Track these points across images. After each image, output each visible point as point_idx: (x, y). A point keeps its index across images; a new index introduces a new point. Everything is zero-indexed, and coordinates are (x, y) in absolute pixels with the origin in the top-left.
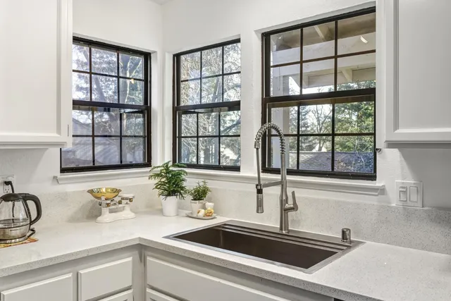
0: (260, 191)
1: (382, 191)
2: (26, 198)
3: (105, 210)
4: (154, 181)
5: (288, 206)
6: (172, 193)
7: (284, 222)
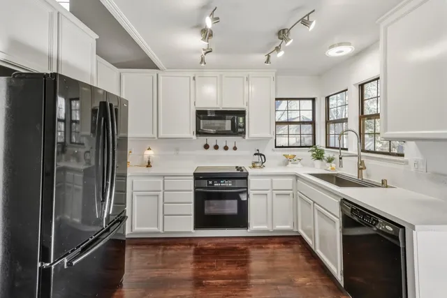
0: (341, 158)
1: (407, 163)
2: (261, 155)
3: (290, 163)
4: (311, 153)
5: (361, 167)
6: (318, 159)
7: (360, 174)
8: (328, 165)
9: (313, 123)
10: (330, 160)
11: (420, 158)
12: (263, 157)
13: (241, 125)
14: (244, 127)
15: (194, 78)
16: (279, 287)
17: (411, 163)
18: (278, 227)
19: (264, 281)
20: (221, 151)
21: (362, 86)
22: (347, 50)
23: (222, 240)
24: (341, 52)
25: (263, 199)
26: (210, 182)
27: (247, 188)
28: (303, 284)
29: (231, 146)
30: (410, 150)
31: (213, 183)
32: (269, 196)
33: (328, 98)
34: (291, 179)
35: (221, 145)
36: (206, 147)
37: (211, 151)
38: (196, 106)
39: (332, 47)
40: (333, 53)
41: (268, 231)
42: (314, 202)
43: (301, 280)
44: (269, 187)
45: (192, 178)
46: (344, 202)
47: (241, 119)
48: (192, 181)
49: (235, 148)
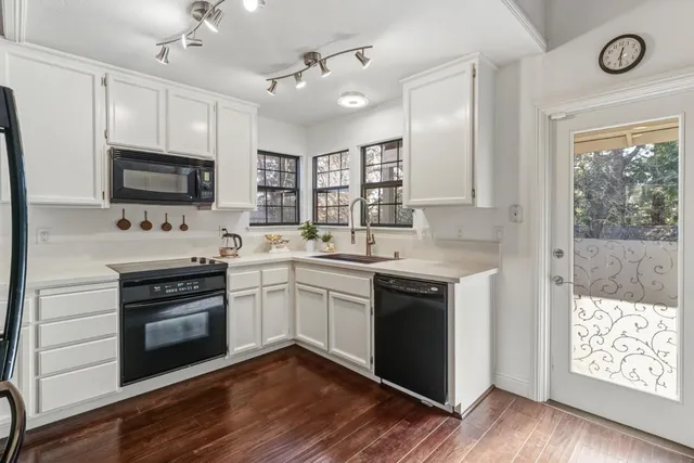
1: (415, 232)
2: (235, 236)
3: (274, 247)
4: (301, 232)
5: (370, 243)
6: (311, 238)
7: (368, 251)
8: (325, 244)
9: (296, 191)
10: (326, 239)
11: (428, 227)
12: (237, 239)
13: (208, 185)
14: (212, 189)
15: (105, 82)
16: (308, 407)
17: (419, 233)
18: (270, 340)
19: (285, 409)
20: (156, 234)
21: (363, 149)
22: (361, 102)
23: (183, 388)
24: (355, 103)
25: (248, 303)
26: (157, 288)
27: (225, 289)
28: (331, 393)
29: (175, 222)
30: (419, 218)
31: (163, 290)
32: (258, 297)
33: (315, 159)
34: (286, 269)
35: (157, 221)
36: (124, 224)
37: (135, 234)
38: (111, 140)
39: (346, 94)
40: (346, 102)
41: (255, 350)
42: (328, 290)
43: (326, 390)
44: (258, 284)
45: (117, 284)
46: (378, 277)
47: (207, 176)
48: (116, 291)
49: (184, 227)
